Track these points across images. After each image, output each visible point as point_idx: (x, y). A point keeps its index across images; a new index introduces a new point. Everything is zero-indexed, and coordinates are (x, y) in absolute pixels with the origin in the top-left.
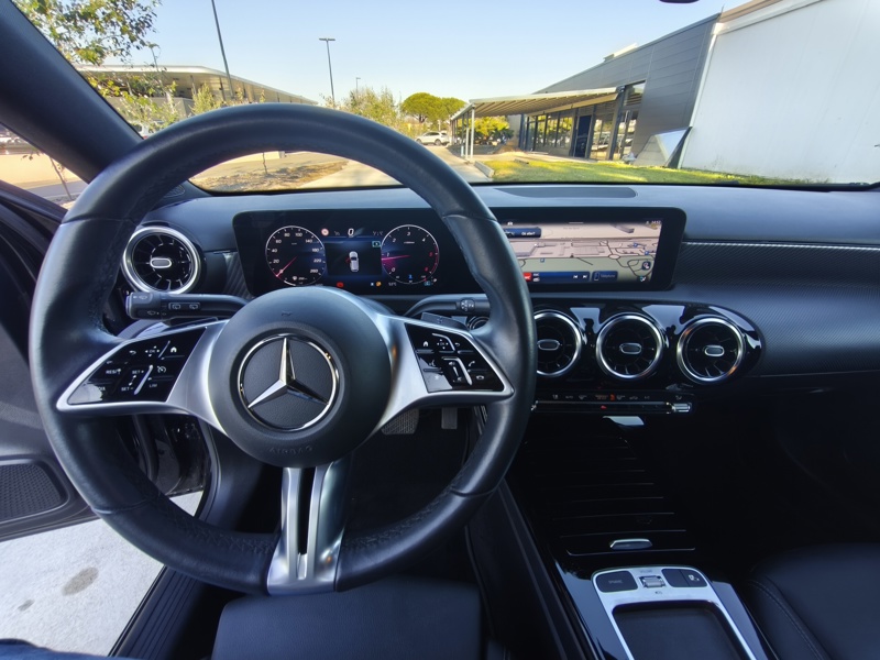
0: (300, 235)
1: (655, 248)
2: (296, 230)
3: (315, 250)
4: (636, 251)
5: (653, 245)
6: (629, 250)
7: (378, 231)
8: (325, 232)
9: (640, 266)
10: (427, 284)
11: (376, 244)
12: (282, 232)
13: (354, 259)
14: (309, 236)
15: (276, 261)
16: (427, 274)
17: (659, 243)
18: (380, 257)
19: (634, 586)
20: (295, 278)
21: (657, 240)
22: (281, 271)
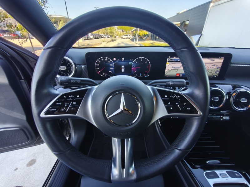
0: (107, 60)
1: (220, 66)
2: (105, 58)
3: (111, 65)
4: (214, 67)
5: (220, 65)
6: (212, 67)
7: (131, 59)
8: (115, 59)
9: (215, 72)
10: (146, 77)
11: (131, 63)
12: (101, 59)
13: (123, 68)
14: (109, 60)
15: (98, 68)
16: (146, 73)
17: (222, 65)
18: (132, 67)
19: (218, 177)
20: (104, 74)
21: (221, 64)
22: (100, 72)
